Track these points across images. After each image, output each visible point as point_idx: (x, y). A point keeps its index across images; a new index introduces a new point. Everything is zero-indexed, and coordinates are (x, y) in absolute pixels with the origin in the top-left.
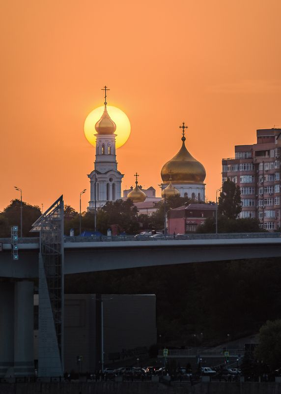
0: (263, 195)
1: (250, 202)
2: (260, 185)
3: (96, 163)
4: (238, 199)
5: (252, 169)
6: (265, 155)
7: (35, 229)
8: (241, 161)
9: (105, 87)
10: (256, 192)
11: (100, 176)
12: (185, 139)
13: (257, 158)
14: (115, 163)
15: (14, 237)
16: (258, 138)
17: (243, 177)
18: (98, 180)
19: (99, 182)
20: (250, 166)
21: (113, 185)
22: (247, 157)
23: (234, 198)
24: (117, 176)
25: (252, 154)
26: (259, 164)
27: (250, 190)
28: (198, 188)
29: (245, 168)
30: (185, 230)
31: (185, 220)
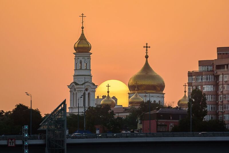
0: (222, 102)
1: (212, 107)
2: (220, 93)
3: (75, 76)
4: (205, 105)
5: (213, 80)
6: (224, 68)
7: (42, 128)
8: (204, 74)
9: (83, 14)
10: (217, 99)
11: (78, 86)
12: (148, 57)
13: (218, 71)
14: (90, 76)
15: (25, 134)
16: (218, 54)
17: (205, 86)
18: (77, 90)
19: (77, 92)
20: (212, 78)
21: (89, 94)
22: (209, 70)
23: (200, 103)
24: (92, 86)
25: (213, 67)
26: (218, 76)
27: (212, 97)
28: (158, 97)
29: (207, 79)
30: (157, 130)
31: (157, 122)
